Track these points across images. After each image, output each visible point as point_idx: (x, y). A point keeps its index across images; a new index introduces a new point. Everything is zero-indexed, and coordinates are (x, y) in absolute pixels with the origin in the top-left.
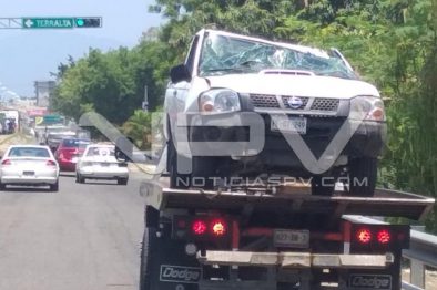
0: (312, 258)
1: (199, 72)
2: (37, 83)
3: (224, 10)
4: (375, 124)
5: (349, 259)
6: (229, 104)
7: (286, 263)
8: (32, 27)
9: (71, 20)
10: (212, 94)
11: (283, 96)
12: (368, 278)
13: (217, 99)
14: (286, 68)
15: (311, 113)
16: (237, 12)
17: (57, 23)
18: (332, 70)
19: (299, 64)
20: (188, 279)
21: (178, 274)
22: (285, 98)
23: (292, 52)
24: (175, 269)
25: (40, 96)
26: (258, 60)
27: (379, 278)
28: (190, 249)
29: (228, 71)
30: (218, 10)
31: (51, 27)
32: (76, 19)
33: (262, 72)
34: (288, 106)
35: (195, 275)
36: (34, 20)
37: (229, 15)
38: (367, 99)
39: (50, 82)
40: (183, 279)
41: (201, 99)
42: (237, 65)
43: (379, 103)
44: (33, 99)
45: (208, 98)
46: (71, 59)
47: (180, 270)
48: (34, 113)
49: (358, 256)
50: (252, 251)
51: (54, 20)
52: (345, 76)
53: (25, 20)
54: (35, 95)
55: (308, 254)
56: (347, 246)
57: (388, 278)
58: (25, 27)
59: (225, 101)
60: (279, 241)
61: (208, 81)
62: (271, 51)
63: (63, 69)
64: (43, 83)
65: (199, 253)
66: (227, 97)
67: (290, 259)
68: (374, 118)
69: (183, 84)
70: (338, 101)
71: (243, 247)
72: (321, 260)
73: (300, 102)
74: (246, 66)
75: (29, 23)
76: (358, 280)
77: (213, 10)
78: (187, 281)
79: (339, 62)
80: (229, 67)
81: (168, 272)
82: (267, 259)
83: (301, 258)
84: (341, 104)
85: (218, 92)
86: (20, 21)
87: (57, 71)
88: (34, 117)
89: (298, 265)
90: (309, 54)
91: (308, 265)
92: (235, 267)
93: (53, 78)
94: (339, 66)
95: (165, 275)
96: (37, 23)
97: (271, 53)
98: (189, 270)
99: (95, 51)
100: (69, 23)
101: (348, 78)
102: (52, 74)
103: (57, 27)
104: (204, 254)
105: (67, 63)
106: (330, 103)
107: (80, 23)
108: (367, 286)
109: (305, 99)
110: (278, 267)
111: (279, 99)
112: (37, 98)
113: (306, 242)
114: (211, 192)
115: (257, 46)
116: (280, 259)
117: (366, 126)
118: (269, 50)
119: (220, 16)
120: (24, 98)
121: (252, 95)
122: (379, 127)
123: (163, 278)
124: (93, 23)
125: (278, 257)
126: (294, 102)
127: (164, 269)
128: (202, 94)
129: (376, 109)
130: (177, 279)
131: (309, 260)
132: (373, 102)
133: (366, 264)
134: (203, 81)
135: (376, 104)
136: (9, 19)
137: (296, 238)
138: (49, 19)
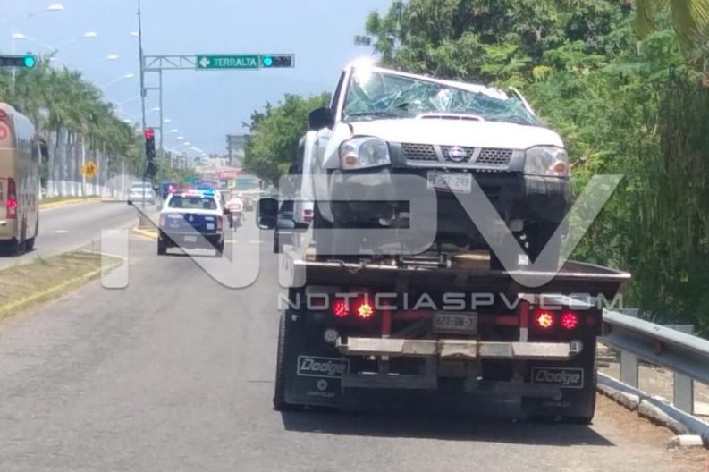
0: (478, 347)
1: (343, 115)
2: (229, 138)
3: (436, 45)
4: (557, 180)
5: (524, 348)
6: (376, 156)
7: (445, 352)
8: (208, 67)
9: (256, 58)
10: (355, 144)
11: (442, 146)
12: (556, 372)
13: (362, 149)
14: (451, 112)
15: (478, 167)
16: (452, 48)
17: (239, 61)
18: (508, 115)
19: (468, 106)
20: (332, 373)
21: (320, 366)
22: (445, 148)
23: (460, 92)
24: (316, 361)
25: (234, 152)
26: (417, 102)
27: (568, 372)
28: (331, 335)
29: (378, 115)
30: (429, 45)
31: (232, 67)
32: (263, 58)
33: (419, 116)
34: (449, 159)
35: (341, 368)
36: (211, 58)
37: (442, 51)
38: (546, 150)
39: (246, 136)
40: (326, 373)
41: (342, 149)
42: (391, 108)
43: (563, 154)
44: (225, 157)
45: (349, 149)
46: (269, 106)
47: (321, 361)
48: (226, 175)
49: (535, 345)
50: (405, 337)
51: (236, 57)
52: (523, 122)
53: (200, 58)
54: (227, 153)
55: (473, 342)
56: (524, 332)
57: (580, 372)
58: (200, 67)
59: (372, 153)
60: (438, 326)
61: (351, 128)
62: (433, 90)
63: (257, 118)
64: (238, 137)
65: (339, 341)
66: (373, 147)
67: (451, 348)
68: (556, 174)
69: (325, 131)
70: (510, 151)
71: (395, 333)
72: (491, 349)
73: (464, 154)
74: (403, 109)
75: (205, 62)
76: (542, 376)
77: (423, 45)
78: (331, 375)
79: (518, 103)
80: (379, 111)
81: (308, 365)
82: (423, 347)
83: (465, 346)
84: (514, 156)
85: (361, 141)
86: (194, 60)
87: (250, 122)
88: (226, 180)
89: (461, 355)
90: (481, 94)
91: (474, 355)
92: (385, 358)
93: (247, 131)
94: (518, 109)
95: (303, 368)
96: (214, 62)
97: (434, 94)
98: (333, 362)
99: (292, 97)
100: (253, 62)
101: (527, 124)
102: (245, 125)
103: (239, 67)
104: (344, 341)
105: (263, 111)
106: (500, 155)
107: (268, 61)
108: (553, 382)
109: (470, 150)
110: (437, 356)
111: (438, 149)
112: (230, 156)
113: (473, 328)
114: (353, 265)
115: (417, 84)
116: (439, 347)
117: (546, 183)
118: (430, 90)
119: (431, 52)
120: (214, 156)
121: (404, 145)
122: (562, 185)
123: (301, 371)
124: (283, 61)
125: (436, 344)
126: (456, 153)
127: (302, 360)
128: (342, 143)
129: (558, 162)
130: (319, 372)
131: (474, 349)
132: (554, 154)
133: (545, 354)
134: (346, 127)
135: (560, 156)
136: (181, 57)
137: (461, 322)
138: (229, 57)
